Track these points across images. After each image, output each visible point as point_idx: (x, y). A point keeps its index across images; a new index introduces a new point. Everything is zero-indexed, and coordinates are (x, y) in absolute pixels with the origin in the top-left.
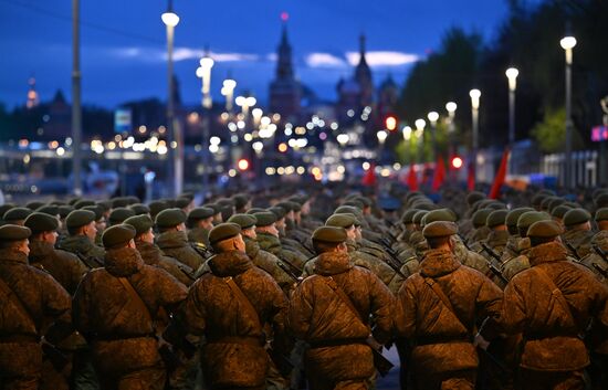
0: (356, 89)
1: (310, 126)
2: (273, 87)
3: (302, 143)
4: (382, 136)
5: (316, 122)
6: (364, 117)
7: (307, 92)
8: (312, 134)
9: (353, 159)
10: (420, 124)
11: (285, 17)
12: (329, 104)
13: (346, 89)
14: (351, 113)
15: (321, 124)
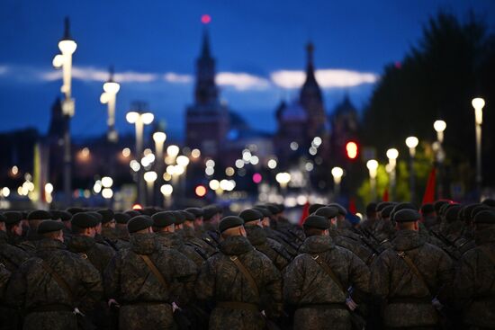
0: (302, 115)
1: (239, 164)
2: (190, 113)
3: (229, 185)
4: (337, 173)
5: (248, 158)
6: (313, 152)
7: (236, 120)
8: (242, 174)
9: (298, 207)
10: (392, 154)
11: (206, 19)
12: (265, 136)
13: (287, 115)
14: (294, 147)
15: (255, 161)
